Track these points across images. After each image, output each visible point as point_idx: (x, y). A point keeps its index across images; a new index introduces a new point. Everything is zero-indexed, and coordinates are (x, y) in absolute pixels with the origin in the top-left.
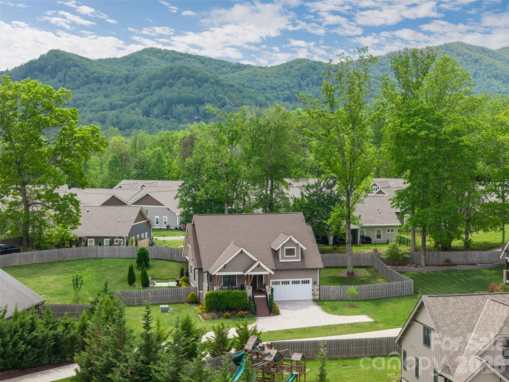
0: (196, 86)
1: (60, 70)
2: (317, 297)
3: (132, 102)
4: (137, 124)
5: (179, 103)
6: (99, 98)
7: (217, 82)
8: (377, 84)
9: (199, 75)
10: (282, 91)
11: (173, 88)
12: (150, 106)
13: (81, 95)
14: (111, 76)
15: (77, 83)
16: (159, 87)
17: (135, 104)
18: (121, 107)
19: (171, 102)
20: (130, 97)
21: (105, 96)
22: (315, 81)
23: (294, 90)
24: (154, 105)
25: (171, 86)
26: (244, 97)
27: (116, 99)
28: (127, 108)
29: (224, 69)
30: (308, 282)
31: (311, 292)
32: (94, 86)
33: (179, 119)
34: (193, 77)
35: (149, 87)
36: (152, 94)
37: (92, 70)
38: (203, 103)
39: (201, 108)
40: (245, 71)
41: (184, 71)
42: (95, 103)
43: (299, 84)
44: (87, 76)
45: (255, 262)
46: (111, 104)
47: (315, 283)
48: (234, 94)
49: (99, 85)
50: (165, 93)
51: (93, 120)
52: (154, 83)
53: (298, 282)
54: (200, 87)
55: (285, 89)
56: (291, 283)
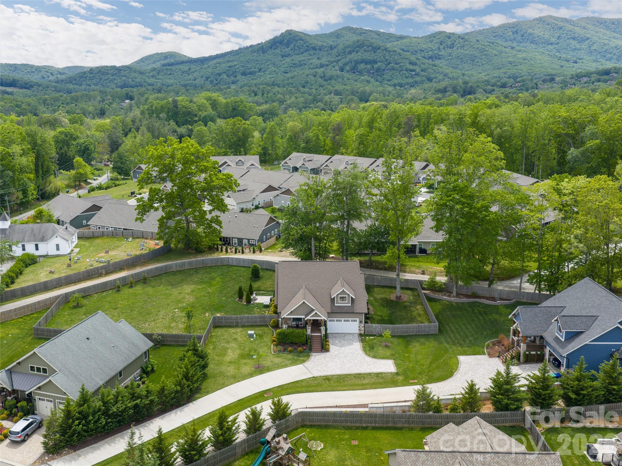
0: (373, 52)
1: (292, 43)
2: (363, 332)
3: (334, 62)
4: (335, 77)
5: (361, 63)
6: (314, 60)
7: (386, 49)
8: (490, 46)
9: (375, 45)
10: (427, 52)
11: (358, 54)
12: (344, 65)
13: (303, 58)
14: (322, 46)
15: (301, 50)
16: (350, 53)
17: (335, 64)
18: (327, 65)
19: (357, 62)
20: (332, 59)
21: (318, 59)
22: (449, 45)
23: (435, 52)
24: (346, 64)
25: (357, 52)
26: (402, 58)
27: (324, 61)
28: (330, 67)
29: (392, 39)
30: (356, 321)
31: (358, 329)
32: (312, 52)
33: (361, 73)
34: (371, 46)
35: (344, 53)
36: (346, 57)
37: (311, 42)
38: (377, 63)
39: (376, 66)
40: (405, 40)
41: (365, 42)
42: (311, 63)
43: (439, 48)
44: (307, 46)
45: (313, 310)
46: (321, 64)
47: (361, 322)
48: (396, 57)
49: (315, 52)
50: (354, 56)
51: (310, 74)
52: (347, 50)
53: (348, 321)
54: (375, 52)
55: (430, 51)
56: (343, 321)
